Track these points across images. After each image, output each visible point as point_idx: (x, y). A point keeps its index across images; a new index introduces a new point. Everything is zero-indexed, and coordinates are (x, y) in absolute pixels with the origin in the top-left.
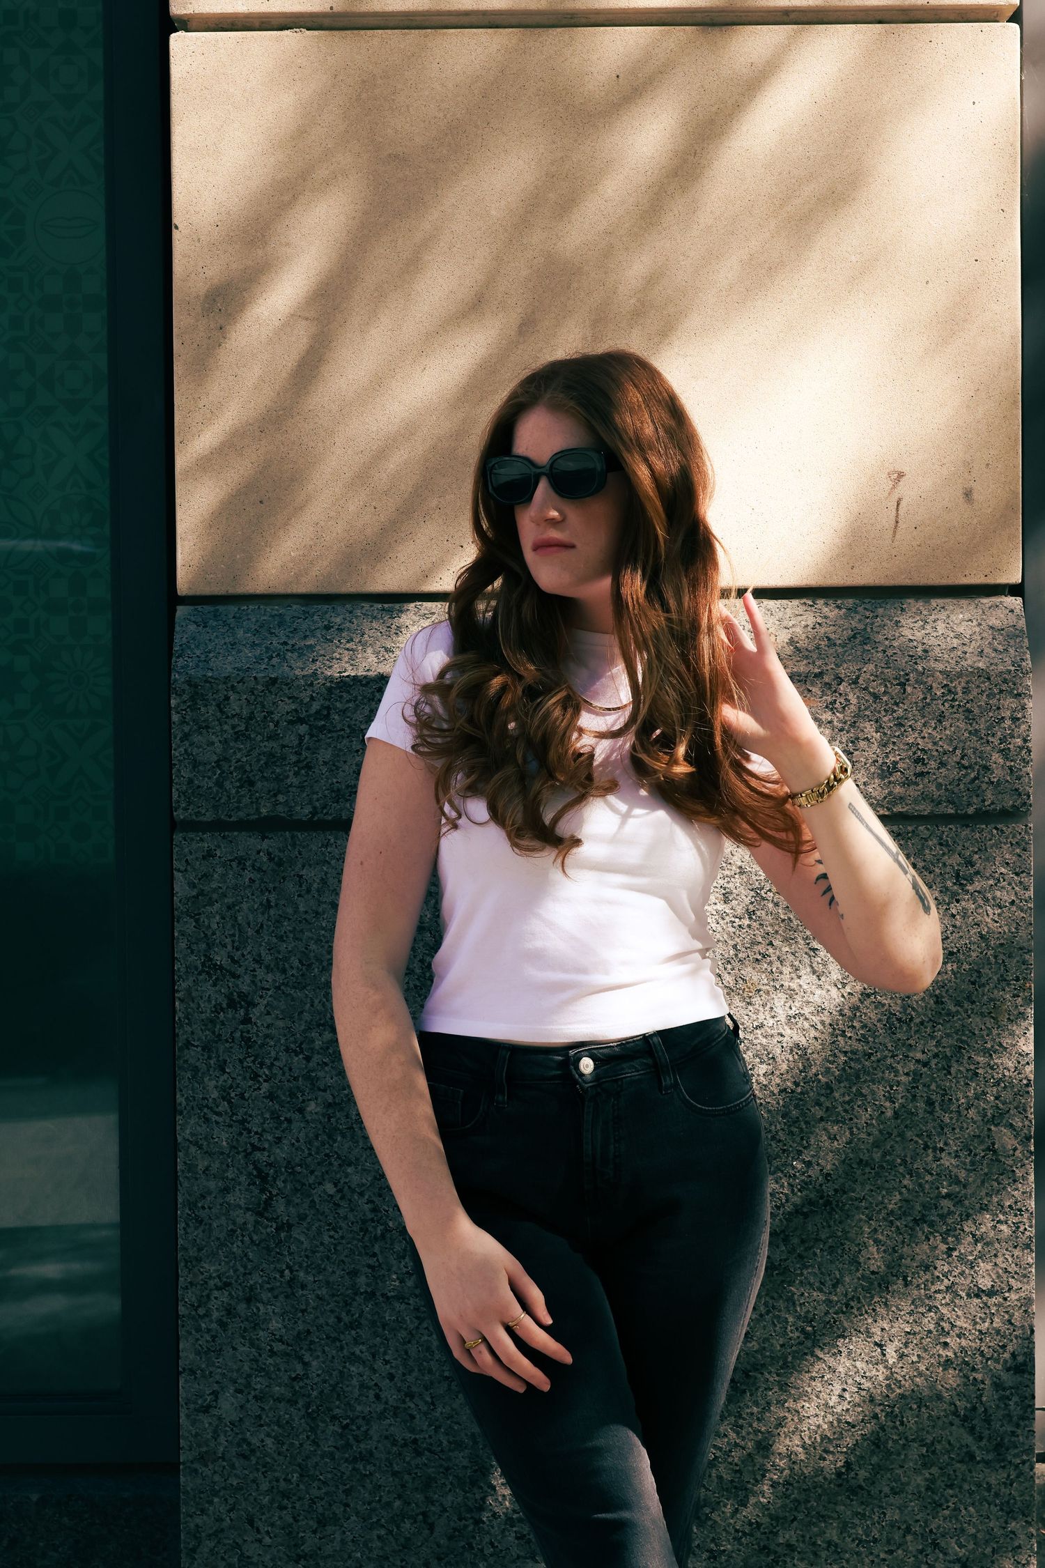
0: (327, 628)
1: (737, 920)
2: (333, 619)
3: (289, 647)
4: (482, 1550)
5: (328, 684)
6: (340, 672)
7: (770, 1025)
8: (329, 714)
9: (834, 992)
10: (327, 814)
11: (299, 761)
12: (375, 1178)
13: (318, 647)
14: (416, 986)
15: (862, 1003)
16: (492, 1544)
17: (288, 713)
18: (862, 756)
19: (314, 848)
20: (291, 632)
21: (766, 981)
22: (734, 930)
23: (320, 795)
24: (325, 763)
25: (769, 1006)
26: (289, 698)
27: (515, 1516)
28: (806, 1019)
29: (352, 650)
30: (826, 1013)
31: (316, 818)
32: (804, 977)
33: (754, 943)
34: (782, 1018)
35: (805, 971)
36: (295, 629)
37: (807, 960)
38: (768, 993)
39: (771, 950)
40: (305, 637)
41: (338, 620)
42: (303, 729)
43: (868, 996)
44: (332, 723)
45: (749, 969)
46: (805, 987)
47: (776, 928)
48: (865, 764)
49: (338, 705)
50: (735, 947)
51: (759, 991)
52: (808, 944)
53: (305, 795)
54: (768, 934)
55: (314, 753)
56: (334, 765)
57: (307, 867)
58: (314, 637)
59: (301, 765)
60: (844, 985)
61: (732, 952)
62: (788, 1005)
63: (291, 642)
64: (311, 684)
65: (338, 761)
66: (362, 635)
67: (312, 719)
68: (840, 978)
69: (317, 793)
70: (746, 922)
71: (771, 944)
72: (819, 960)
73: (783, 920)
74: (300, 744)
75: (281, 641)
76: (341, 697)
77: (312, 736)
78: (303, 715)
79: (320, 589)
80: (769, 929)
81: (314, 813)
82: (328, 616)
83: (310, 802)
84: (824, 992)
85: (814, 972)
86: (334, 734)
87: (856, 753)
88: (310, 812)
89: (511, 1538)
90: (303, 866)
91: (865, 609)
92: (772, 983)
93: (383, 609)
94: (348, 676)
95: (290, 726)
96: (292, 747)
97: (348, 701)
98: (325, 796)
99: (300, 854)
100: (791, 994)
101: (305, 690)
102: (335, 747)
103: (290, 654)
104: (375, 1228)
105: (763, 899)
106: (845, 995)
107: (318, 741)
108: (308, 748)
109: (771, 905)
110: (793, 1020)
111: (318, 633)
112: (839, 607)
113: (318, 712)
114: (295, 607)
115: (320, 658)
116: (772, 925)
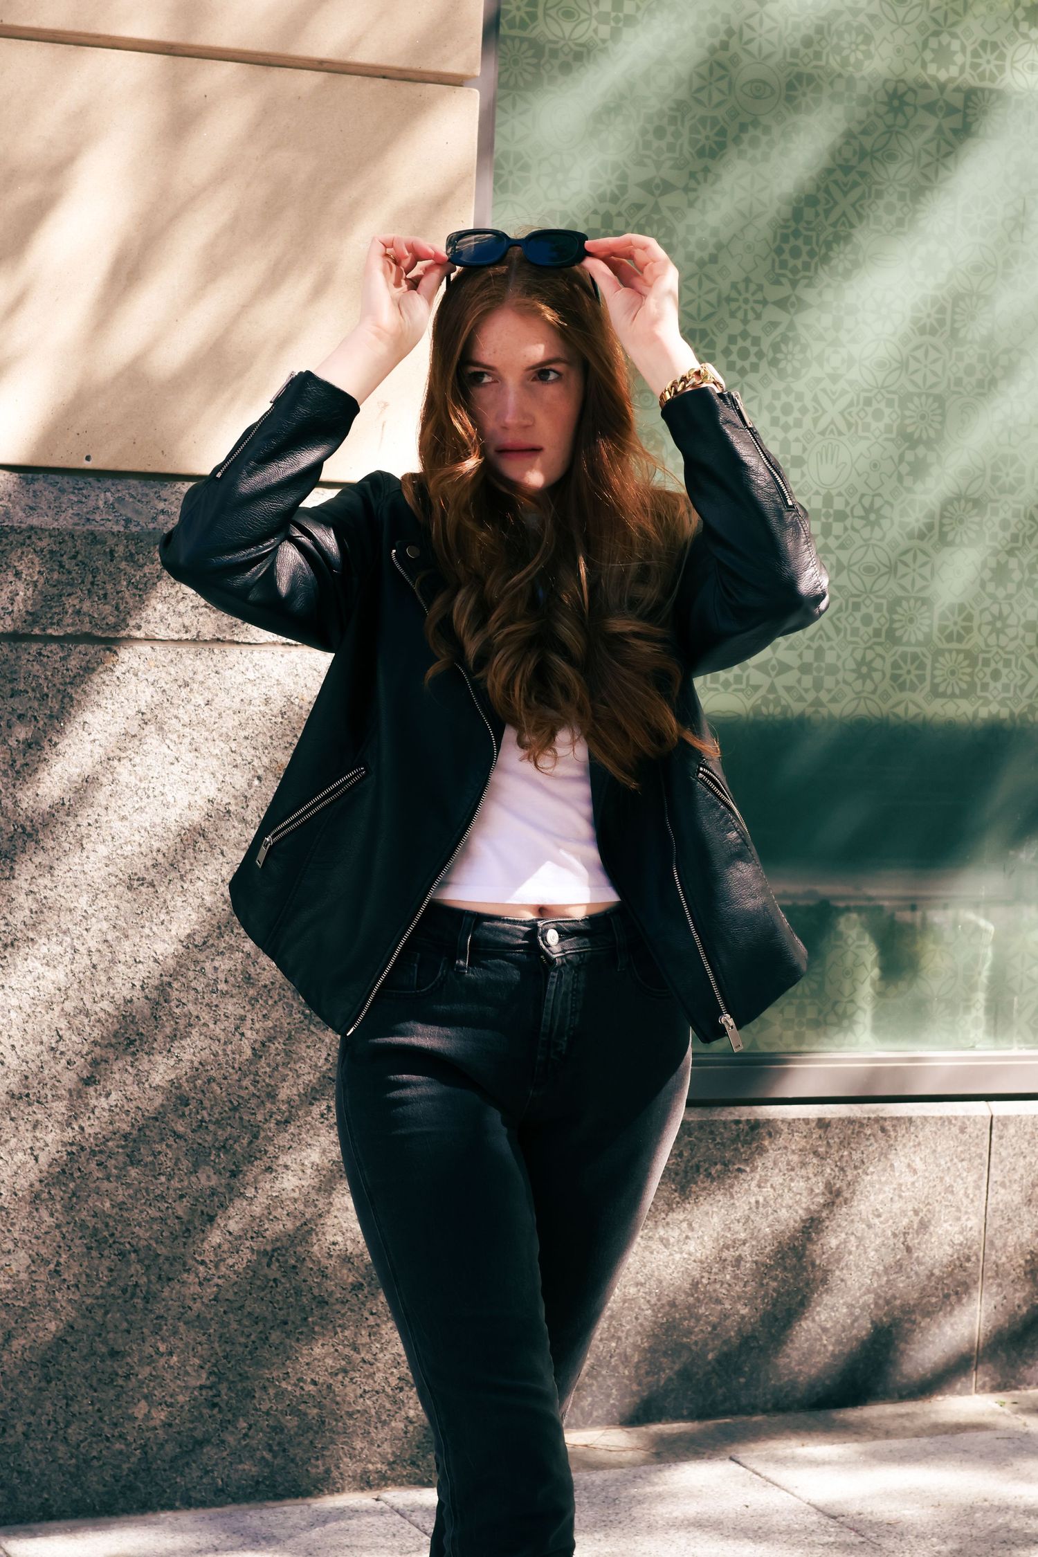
4: (72, 1174)
12: (8, 901)
16: (79, 1169)
27: (97, 1149)
33: (284, 735)
45: (280, 754)
50: (271, 737)
61: (269, 741)
70: (280, 720)
80: (295, 725)
89: (93, 1165)
97: (6, 545)
104: (7, 938)
105: (292, 703)
109: (297, 708)
116: (297, 722)
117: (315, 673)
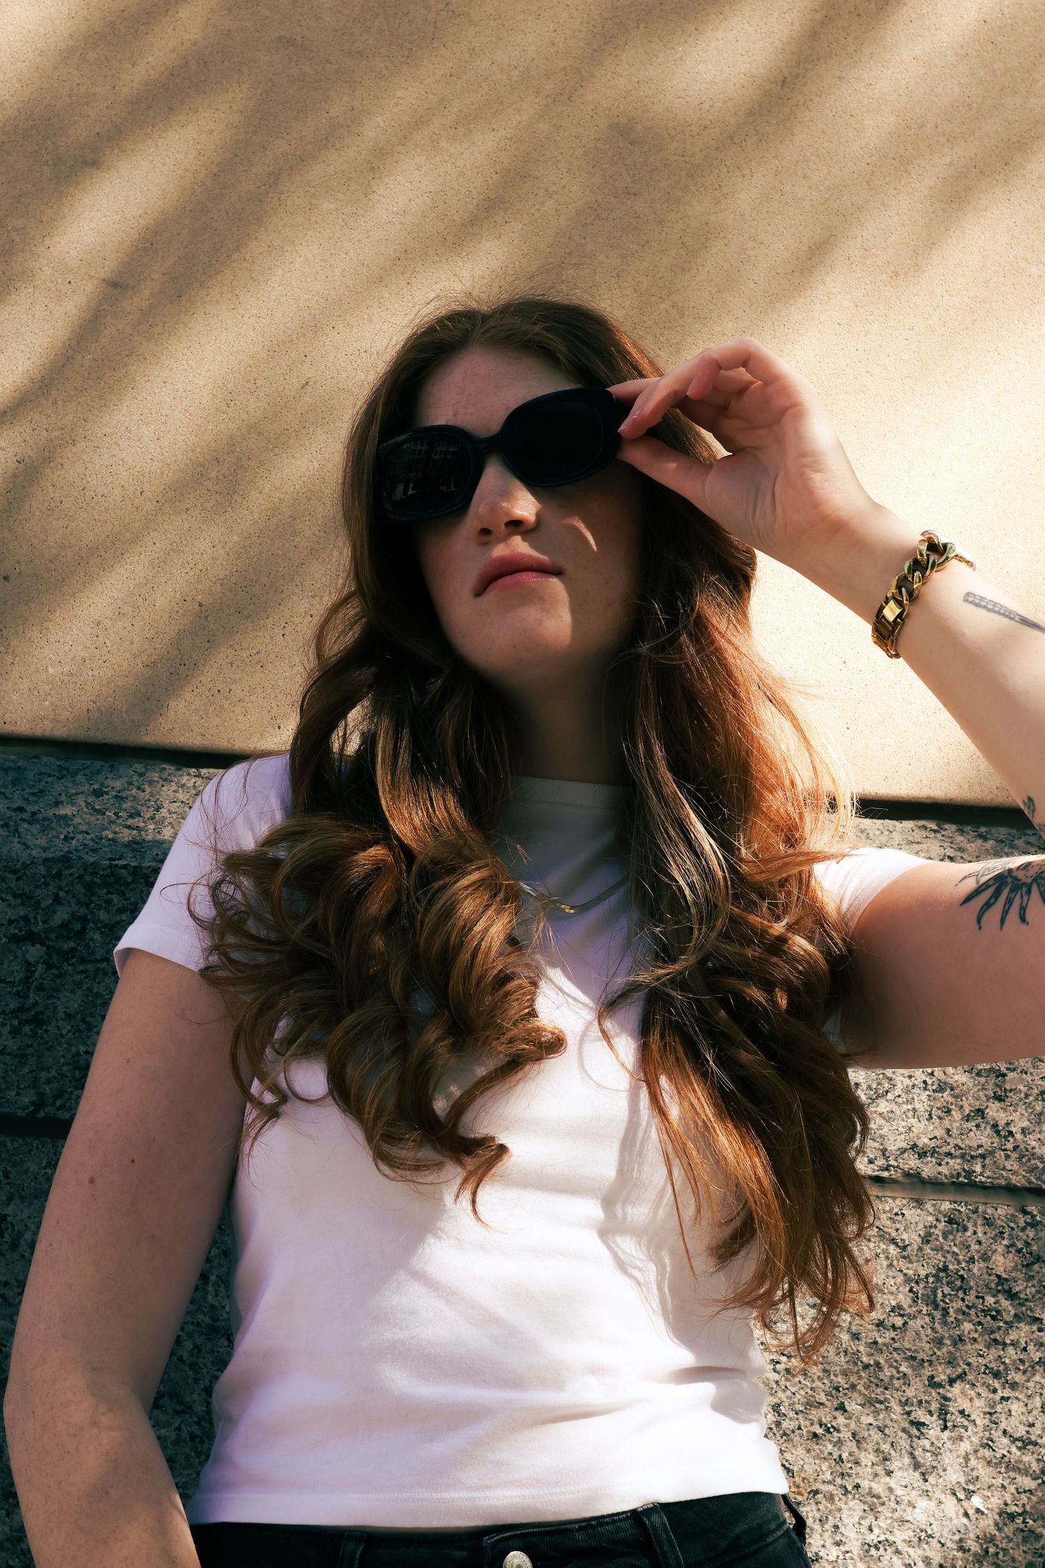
0: (98, 794)
1: (784, 1359)
2: (109, 782)
3: (25, 816)
5: (88, 878)
6: (110, 859)
7: (832, 1558)
8: (84, 930)
9: (950, 1505)
10: (62, 1107)
11: (22, 1009)
13: (77, 820)
14: (192, 1437)
15: (1000, 1530)
17: (11, 922)
18: (1022, 1080)
19: (33, 1168)
20: (34, 794)
21: (828, 1476)
22: (776, 1377)
23: (54, 1073)
24: (69, 1017)
25: (831, 1522)
26: (16, 896)
28: (898, 1552)
29: (138, 828)
30: (934, 1542)
31: (42, 1114)
32: (898, 1474)
33: (812, 1404)
34: (854, 1546)
35: (900, 1463)
36: (41, 791)
37: (904, 1443)
38: (831, 1498)
39: (841, 1420)
40: (58, 803)
41: (118, 784)
42: (34, 952)
43: (1012, 1517)
44: (87, 946)
45: (800, 1451)
46: (899, 1492)
47: (853, 1379)
48: (1027, 1096)
49: (102, 915)
51: (816, 1492)
52: (909, 1413)
53: (26, 1070)
54: (837, 1389)
55: (50, 997)
56: (84, 1021)
57: (16, 1200)
58: (73, 804)
59: (24, 1017)
60: (969, 1494)
62: (866, 1523)
63: (30, 808)
64: (59, 875)
65: (92, 1015)
66: (158, 809)
67: (52, 936)
68: (962, 1480)
69: (48, 1069)
71: (841, 1408)
72: (927, 1444)
73: (866, 1367)
74: (27, 978)
75: (15, 806)
76: (109, 902)
77: (49, 966)
78: (38, 927)
79: (91, 734)
80: (840, 1380)
81: (39, 1104)
82: (101, 777)
83: (35, 1083)
84: (933, 1504)
85: (916, 1466)
86: (90, 967)
87: (1011, 1075)
88: (33, 1103)
90: (10, 1199)
91: (1028, 843)
92: (839, 1481)
93: (199, 776)
94: (125, 867)
95: (13, 947)
96: (13, 984)
98: (62, 1075)
99: (6, 1177)
100: (873, 1503)
101: (46, 884)
102: (90, 989)
103: (26, 825)
106: (971, 1512)
107: (60, 976)
108: (41, 988)
110: (873, 1551)
111: (81, 800)
112: (984, 838)
113: (64, 925)
114: (44, 759)
115: (80, 837)
116: (845, 1373)
117: (893, 1250)
